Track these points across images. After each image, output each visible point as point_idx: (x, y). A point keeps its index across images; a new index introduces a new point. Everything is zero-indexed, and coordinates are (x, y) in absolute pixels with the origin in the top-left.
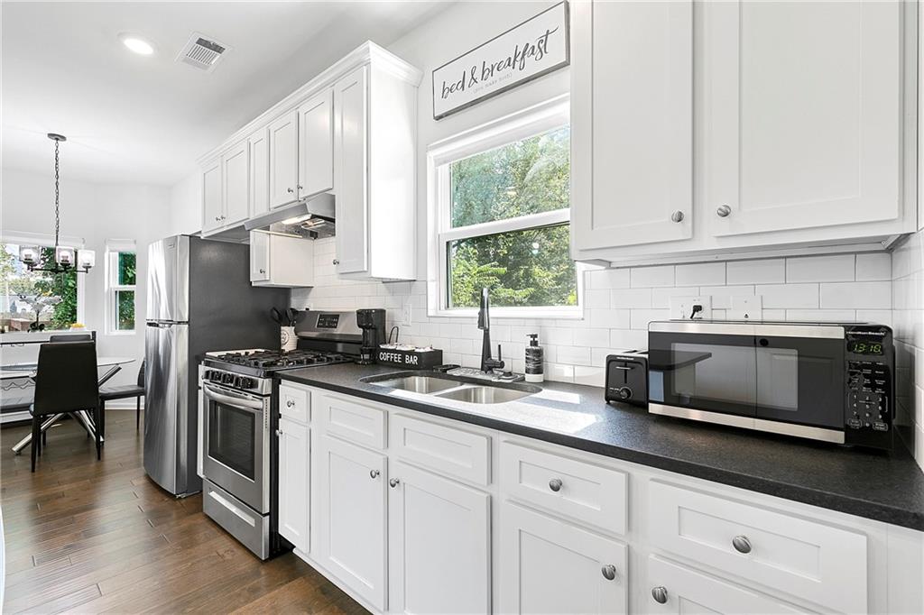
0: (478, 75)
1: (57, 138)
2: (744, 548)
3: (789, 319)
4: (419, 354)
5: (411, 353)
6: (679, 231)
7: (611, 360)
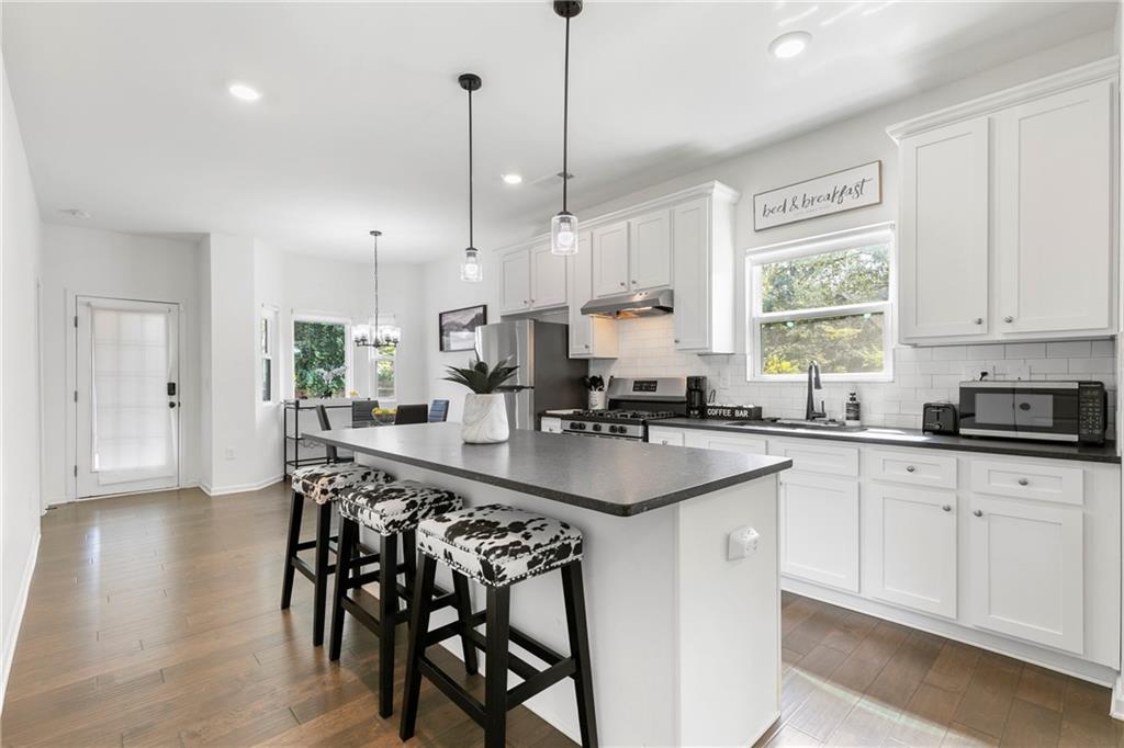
0: (799, 202)
1: (376, 233)
2: (1024, 483)
3: (1049, 379)
4: (748, 410)
5: (740, 408)
6: (978, 329)
7: (927, 407)
